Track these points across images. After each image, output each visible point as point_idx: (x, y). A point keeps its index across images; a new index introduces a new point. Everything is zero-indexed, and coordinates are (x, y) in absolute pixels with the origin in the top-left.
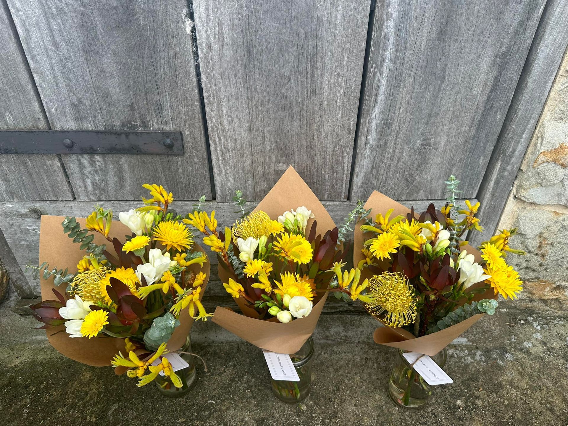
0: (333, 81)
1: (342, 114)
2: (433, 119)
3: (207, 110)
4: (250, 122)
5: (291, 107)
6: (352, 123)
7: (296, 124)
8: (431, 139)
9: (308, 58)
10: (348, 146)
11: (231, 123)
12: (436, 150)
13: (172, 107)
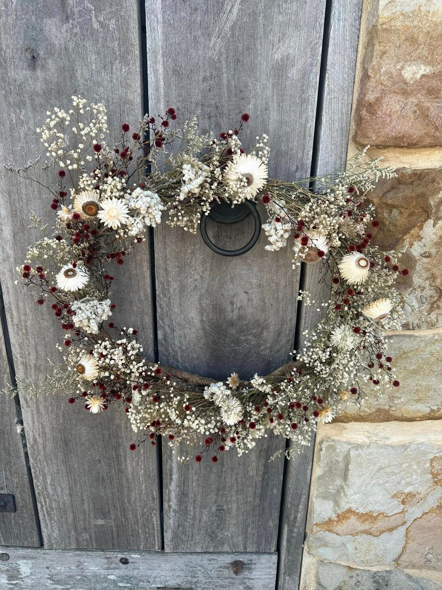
0: (134, 464)
1: (145, 486)
2: (221, 491)
3: (35, 481)
4: (71, 489)
5: (103, 479)
6: (155, 493)
7: (108, 491)
8: (223, 506)
9: (112, 449)
10: (154, 509)
11: (55, 490)
12: (230, 514)
13: (7, 478)
